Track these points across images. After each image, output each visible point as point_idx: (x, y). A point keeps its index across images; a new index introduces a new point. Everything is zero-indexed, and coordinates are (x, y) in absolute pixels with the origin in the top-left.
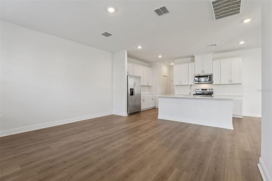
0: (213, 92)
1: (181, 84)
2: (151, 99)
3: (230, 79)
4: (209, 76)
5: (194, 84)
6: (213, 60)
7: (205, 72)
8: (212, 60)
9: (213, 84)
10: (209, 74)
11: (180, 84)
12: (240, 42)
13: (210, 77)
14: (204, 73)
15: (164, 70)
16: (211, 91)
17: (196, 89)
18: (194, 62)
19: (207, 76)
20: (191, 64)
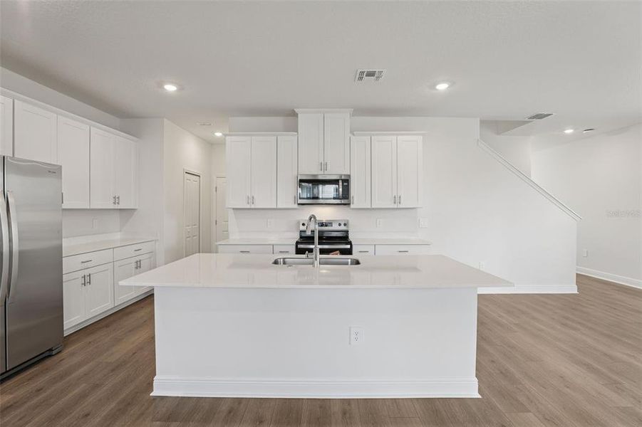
0: (347, 232)
1: (253, 207)
2: (134, 265)
3: (395, 194)
4: (340, 182)
5: (296, 206)
6: (352, 132)
7: (329, 168)
8: (348, 130)
9: (352, 206)
10: (341, 176)
11: (248, 207)
12: (439, 83)
13: (345, 184)
14: (326, 172)
15: (190, 152)
16: (343, 228)
17: (299, 222)
18: (297, 131)
19: (335, 182)
20: (287, 139)
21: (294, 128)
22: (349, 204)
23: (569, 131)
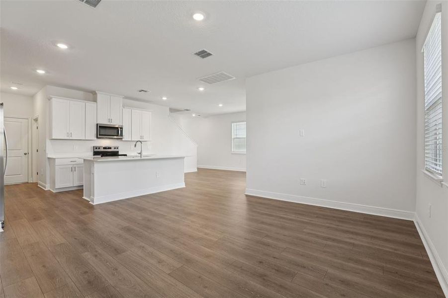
1: (71, 138)
3: (141, 135)
4: (119, 128)
5: (96, 139)
6: (123, 107)
7: (113, 121)
8: (121, 105)
9: (123, 139)
10: (119, 125)
11: (68, 138)
13: (121, 130)
14: (111, 123)
16: (116, 150)
17: (94, 147)
18: (96, 102)
20: (90, 105)
21: (95, 100)
22: (122, 139)
23: (194, 115)
